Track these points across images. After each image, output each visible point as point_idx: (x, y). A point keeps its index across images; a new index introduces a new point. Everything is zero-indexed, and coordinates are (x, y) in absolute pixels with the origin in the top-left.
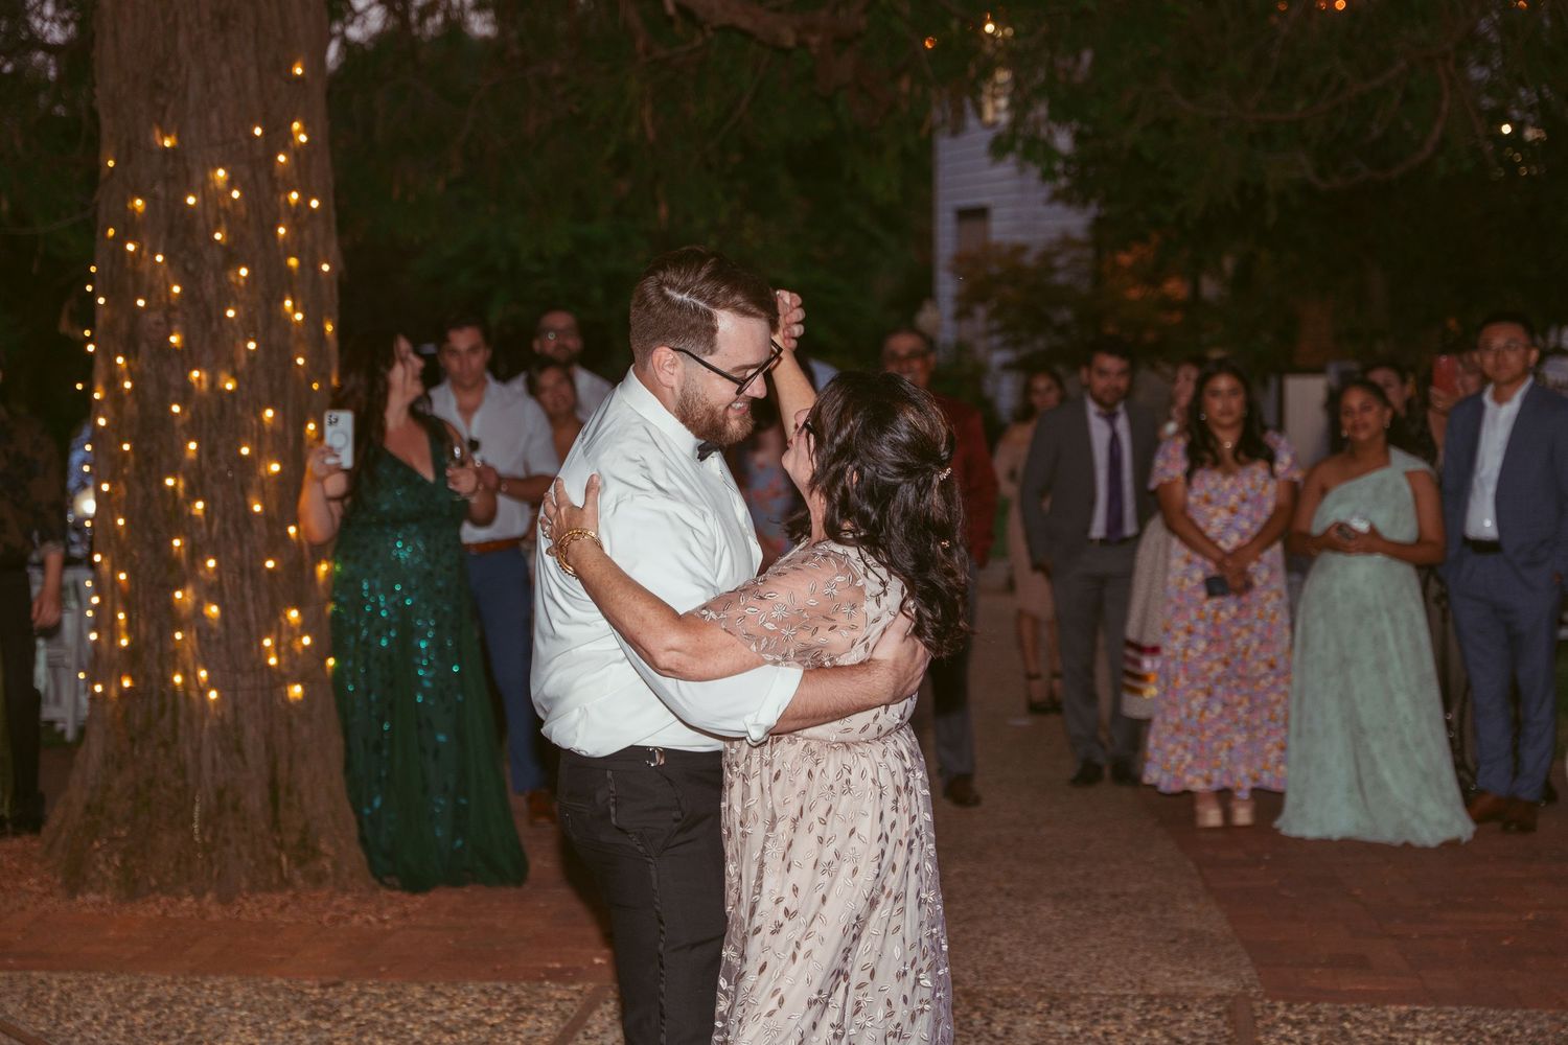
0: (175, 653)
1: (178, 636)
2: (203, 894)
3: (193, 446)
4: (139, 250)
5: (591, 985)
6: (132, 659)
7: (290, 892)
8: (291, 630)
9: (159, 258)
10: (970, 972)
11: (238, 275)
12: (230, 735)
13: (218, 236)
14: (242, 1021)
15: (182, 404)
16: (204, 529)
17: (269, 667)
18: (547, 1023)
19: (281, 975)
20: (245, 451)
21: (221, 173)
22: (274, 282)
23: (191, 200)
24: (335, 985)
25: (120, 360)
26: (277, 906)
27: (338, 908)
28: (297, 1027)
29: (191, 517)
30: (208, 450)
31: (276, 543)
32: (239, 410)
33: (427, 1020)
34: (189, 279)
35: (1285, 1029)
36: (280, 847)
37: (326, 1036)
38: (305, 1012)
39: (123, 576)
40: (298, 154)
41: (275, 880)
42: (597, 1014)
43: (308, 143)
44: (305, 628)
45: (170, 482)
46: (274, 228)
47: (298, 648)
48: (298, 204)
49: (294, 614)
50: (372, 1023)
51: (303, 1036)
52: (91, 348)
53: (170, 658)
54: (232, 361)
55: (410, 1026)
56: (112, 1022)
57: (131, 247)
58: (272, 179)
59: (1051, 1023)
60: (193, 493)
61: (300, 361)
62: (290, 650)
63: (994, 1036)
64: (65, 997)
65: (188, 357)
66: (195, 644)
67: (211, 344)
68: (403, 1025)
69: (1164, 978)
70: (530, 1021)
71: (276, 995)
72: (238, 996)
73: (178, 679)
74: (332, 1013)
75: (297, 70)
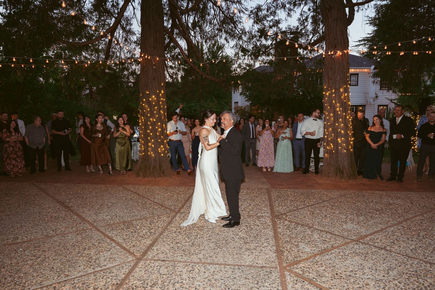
1: (149, 148)
2: (152, 177)
3: (151, 127)
4: (144, 105)
6: (144, 151)
7: (162, 177)
9: (147, 106)
11: (156, 108)
12: (155, 159)
13: (153, 103)
15: (150, 122)
16: (152, 137)
17: (159, 152)
19: (162, 186)
20: (157, 128)
21: (154, 96)
22: (160, 109)
23: (150, 99)
24: (168, 187)
25: (142, 117)
26: (161, 179)
27: (167, 179)
28: (164, 191)
29: (151, 135)
30: (153, 128)
31: (160, 138)
32: (156, 123)
33: (178, 190)
34: (150, 108)
35: (273, 191)
36: (161, 172)
37: (167, 192)
39: (143, 142)
41: (160, 176)
43: (163, 93)
44: (163, 148)
45: (148, 131)
46: (160, 103)
48: (162, 100)
49: (162, 146)
50: (172, 191)
52: (139, 116)
53: (148, 151)
54: (155, 118)
56: (143, 191)
58: (159, 97)
60: (151, 132)
61: (163, 118)
62: (162, 150)
64: (138, 188)
65: (150, 117)
66: (151, 149)
67: (153, 115)
68: (176, 191)
69: (260, 186)
70: (190, 191)
71: (161, 188)
72: (157, 188)
73: (149, 153)
74: (168, 190)
75: (162, 84)
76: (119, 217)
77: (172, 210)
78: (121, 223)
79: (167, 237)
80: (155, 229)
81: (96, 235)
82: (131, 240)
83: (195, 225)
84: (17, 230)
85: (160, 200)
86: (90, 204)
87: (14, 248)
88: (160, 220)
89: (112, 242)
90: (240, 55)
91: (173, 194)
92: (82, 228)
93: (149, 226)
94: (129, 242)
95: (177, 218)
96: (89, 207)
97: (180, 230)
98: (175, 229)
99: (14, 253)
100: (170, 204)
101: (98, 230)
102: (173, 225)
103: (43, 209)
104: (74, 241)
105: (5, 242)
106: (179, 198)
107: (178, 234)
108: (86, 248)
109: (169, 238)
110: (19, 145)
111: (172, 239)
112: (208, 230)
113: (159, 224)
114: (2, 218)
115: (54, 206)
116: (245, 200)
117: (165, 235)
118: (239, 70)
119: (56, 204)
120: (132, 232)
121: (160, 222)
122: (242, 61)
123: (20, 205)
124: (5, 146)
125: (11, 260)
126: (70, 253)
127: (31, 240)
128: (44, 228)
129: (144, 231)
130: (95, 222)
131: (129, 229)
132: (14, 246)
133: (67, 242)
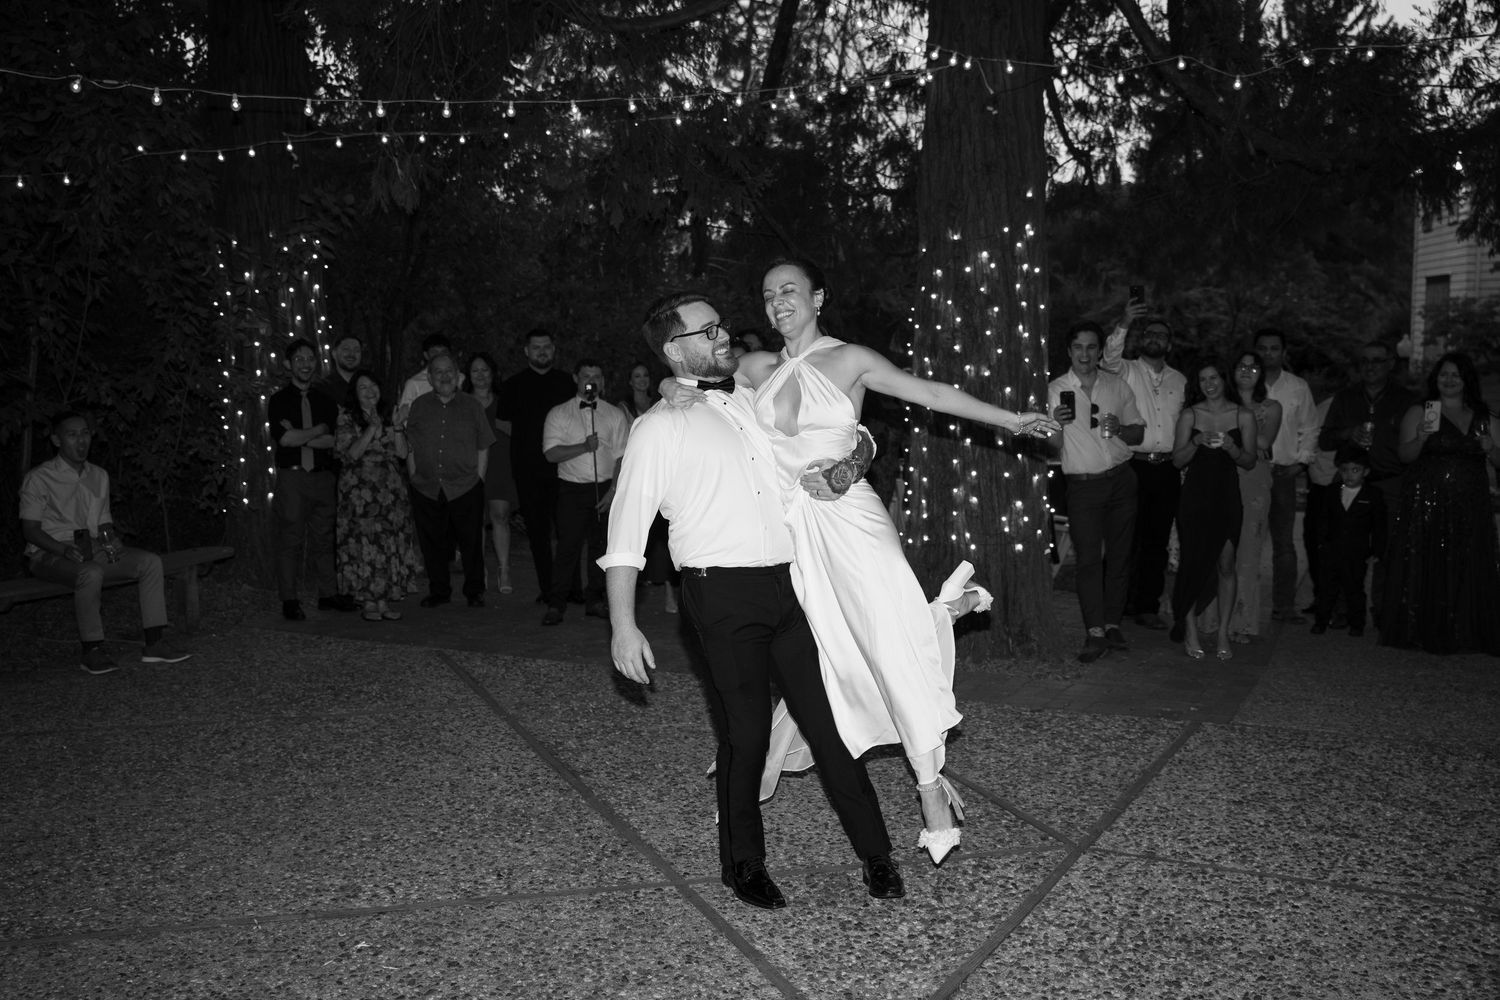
0: (952, 523)
1: (955, 513)
2: (965, 658)
4: (939, 298)
5: (1188, 722)
6: (930, 526)
7: (1013, 659)
8: (1018, 513)
9: (949, 302)
10: (1430, 732)
11: (993, 311)
13: (982, 289)
14: (987, 726)
16: (971, 454)
17: (1005, 533)
18: (1162, 741)
19: (1008, 704)
21: (985, 254)
22: (1012, 315)
23: (968, 269)
24: (1039, 711)
25: (926, 359)
26: (1006, 667)
27: (1040, 670)
28: (1018, 732)
29: (963, 446)
31: (1011, 463)
32: (992, 387)
33: (1091, 734)
34: (965, 314)
36: (1009, 634)
37: (1035, 738)
38: (1022, 725)
39: (925, 480)
40: (1028, 243)
41: (1005, 653)
42: (1192, 738)
43: (1034, 235)
44: (1025, 512)
46: (1014, 285)
47: (1021, 523)
48: (1027, 271)
49: (1019, 504)
50: (1060, 734)
51: (1021, 737)
52: (911, 353)
53: (950, 526)
54: (988, 360)
55: (1082, 736)
57: (934, 296)
58: (1014, 257)
59: (1486, 766)
60: (965, 433)
61: (1027, 360)
62: (1017, 524)
63: (1447, 771)
65: (964, 357)
66: (964, 518)
67: (977, 350)
68: (1078, 735)
70: (1152, 739)
71: (1005, 713)
72: (985, 712)
73: (954, 537)
74: (1038, 726)
75: (1029, 195)
76: (790, 843)
77: (1053, 833)
78: (796, 872)
79: (1017, 973)
80: (956, 922)
81: (680, 919)
82: (836, 966)
83: (1171, 928)
84: (360, 853)
85: (993, 777)
86: (666, 768)
87: (336, 936)
88: (987, 877)
89: (747, 963)
90: (1469, 17)
91: (1065, 750)
92: (619, 875)
93: (929, 905)
94: (825, 975)
95: (1075, 878)
96: (661, 780)
97: (1085, 944)
98: (1061, 936)
99: (333, 956)
100: (1045, 800)
101: (691, 896)
102: (1049, 914)
103: (469, 770)
104: (580, 933)
105: (308, 904)
106: (1094, 776)
107: (1077, 962)
108: (630, 977)
109: (1025, 977)
110: (395, 481)
111: (1040, 988)
112: (1243, 961)
113: (979, 901)
114: (309, 796)
115: (516, 762)
116: (1468, 816)
117: (1008, 959)
118: (1456, 98)
119: (524, 754)
120: (843, 925)
121: (986, 888)
122: (1483, 49)
123: (381, 743)
124: (346, 484)
125: (321, 988)
126: (558, 987)
127: (405, 909)
128: (465, 860)
129: (904, 928)
130: (678, 852)
131: (829, 909)
132: (341, 924)
133: (550, 936)
